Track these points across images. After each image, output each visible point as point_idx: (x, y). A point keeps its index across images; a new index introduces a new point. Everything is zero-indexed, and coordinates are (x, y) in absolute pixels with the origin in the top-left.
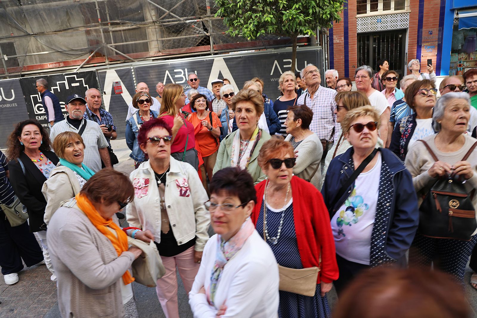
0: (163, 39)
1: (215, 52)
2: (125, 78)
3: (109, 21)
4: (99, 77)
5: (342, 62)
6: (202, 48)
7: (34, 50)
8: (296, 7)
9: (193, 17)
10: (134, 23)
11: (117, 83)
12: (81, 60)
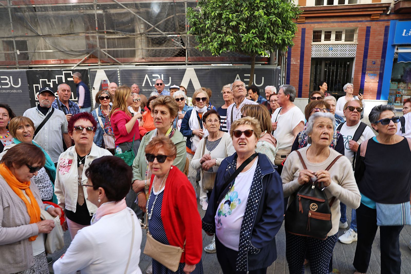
0: (149, 48)
1: (189, 63)
2: (112, 78)
3: (105, 30)
4: (91, 74)
5: (297, 81)
6: (179, 59)
7: (42, 48)
8: (253, 32)
9: (173, 33)
10: (125, 34)
11: (104, 81)
12: (78, 60)
